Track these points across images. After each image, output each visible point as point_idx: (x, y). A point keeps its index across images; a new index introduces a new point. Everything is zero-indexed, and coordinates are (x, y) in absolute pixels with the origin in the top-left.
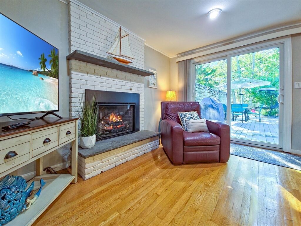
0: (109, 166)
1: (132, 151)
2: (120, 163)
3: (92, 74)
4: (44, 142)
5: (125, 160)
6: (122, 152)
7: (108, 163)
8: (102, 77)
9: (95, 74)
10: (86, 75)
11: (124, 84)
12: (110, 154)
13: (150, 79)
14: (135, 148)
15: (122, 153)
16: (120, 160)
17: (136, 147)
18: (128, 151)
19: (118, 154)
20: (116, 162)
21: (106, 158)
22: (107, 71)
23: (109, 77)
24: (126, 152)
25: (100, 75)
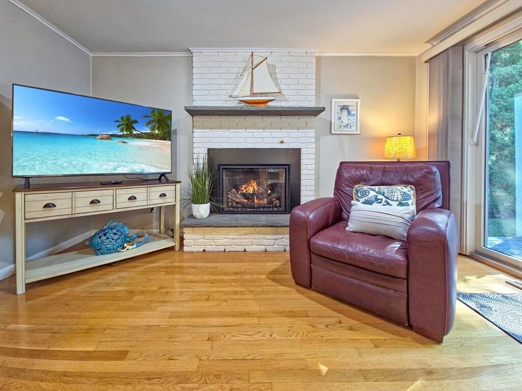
0: (214, 246)
1: (254, 239)
2: (232, 249)
3: (217, 129)
4: (130, 199)
5: (241, 248)
6: (236, 235)
7: (213, 243)
8: (230, 130)
9: (221, 127)
10: (210, 130)
11: (268, 134)
12: (216, 232)
13: (337, 117)
14: (262, 236)
15: (235, 237)
16: (232, 245)
17: (264, 234)
18: (247, 237)
19: (229, 235)
20: (225, 246)
21: (210, 235)
22: (238, 120)
23: (241, 129)
24: (243, 237)
25: (228, 128)
